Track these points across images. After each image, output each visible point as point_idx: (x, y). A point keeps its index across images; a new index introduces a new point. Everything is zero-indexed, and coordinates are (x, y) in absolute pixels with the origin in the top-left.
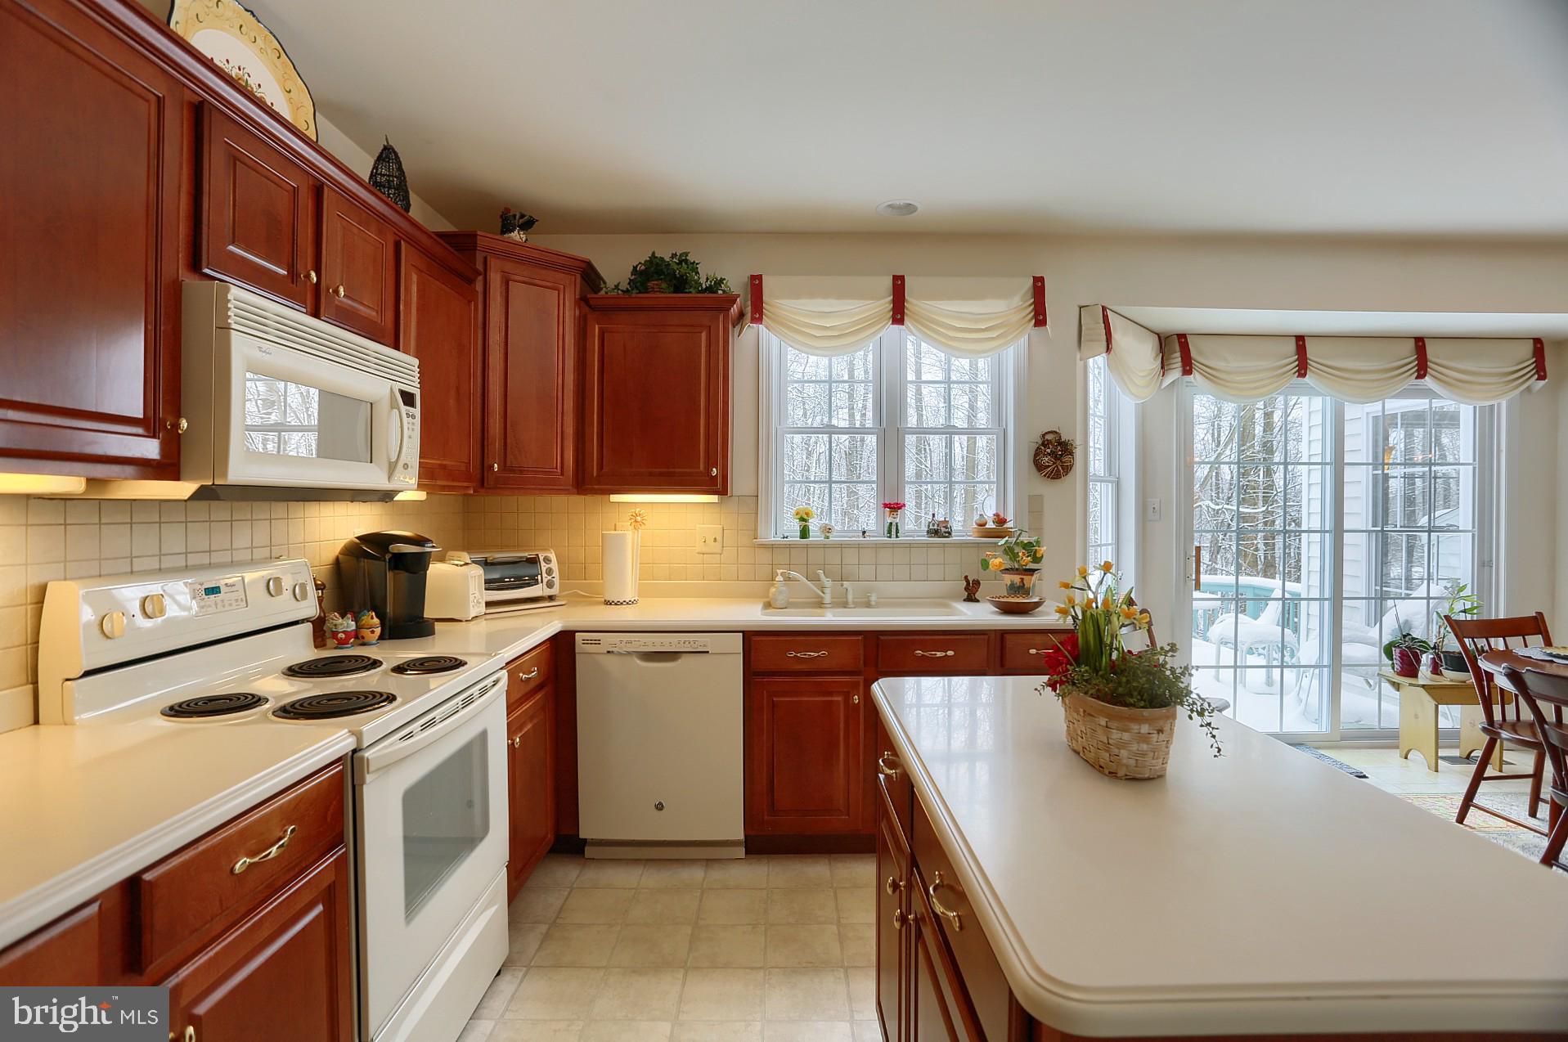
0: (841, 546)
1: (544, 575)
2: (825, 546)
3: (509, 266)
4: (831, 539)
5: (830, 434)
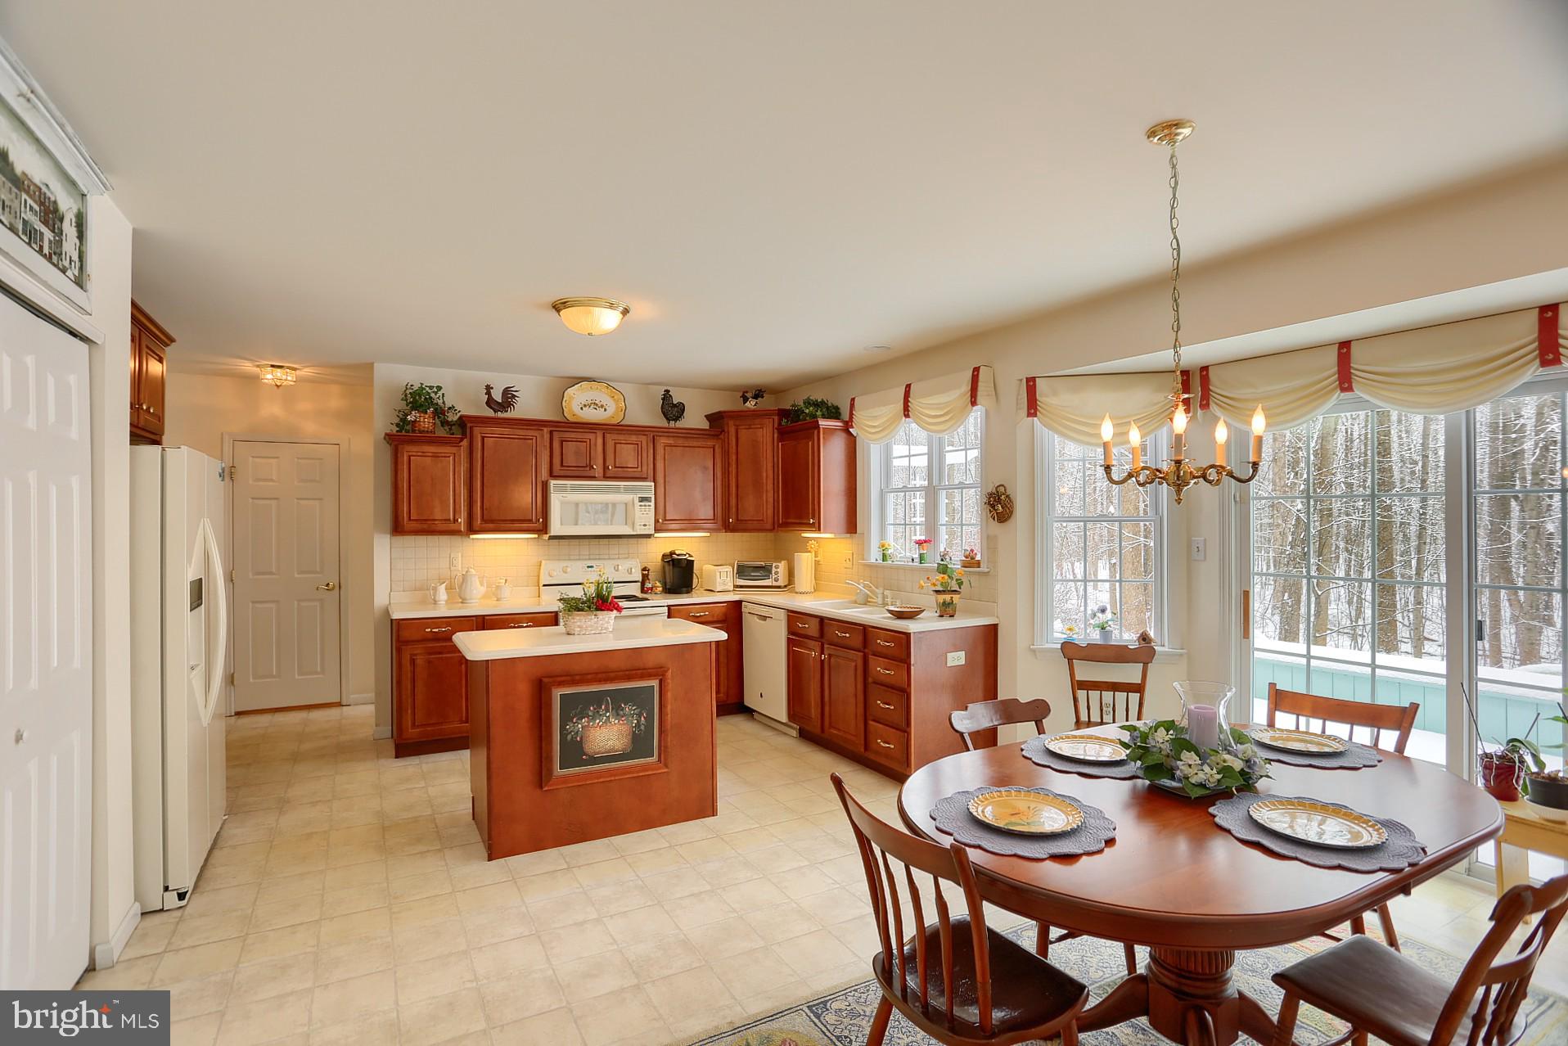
0: (897, 568)
1: (773, 575)
2: (890, 566)
3: (738, 423)
4: (894, 562)
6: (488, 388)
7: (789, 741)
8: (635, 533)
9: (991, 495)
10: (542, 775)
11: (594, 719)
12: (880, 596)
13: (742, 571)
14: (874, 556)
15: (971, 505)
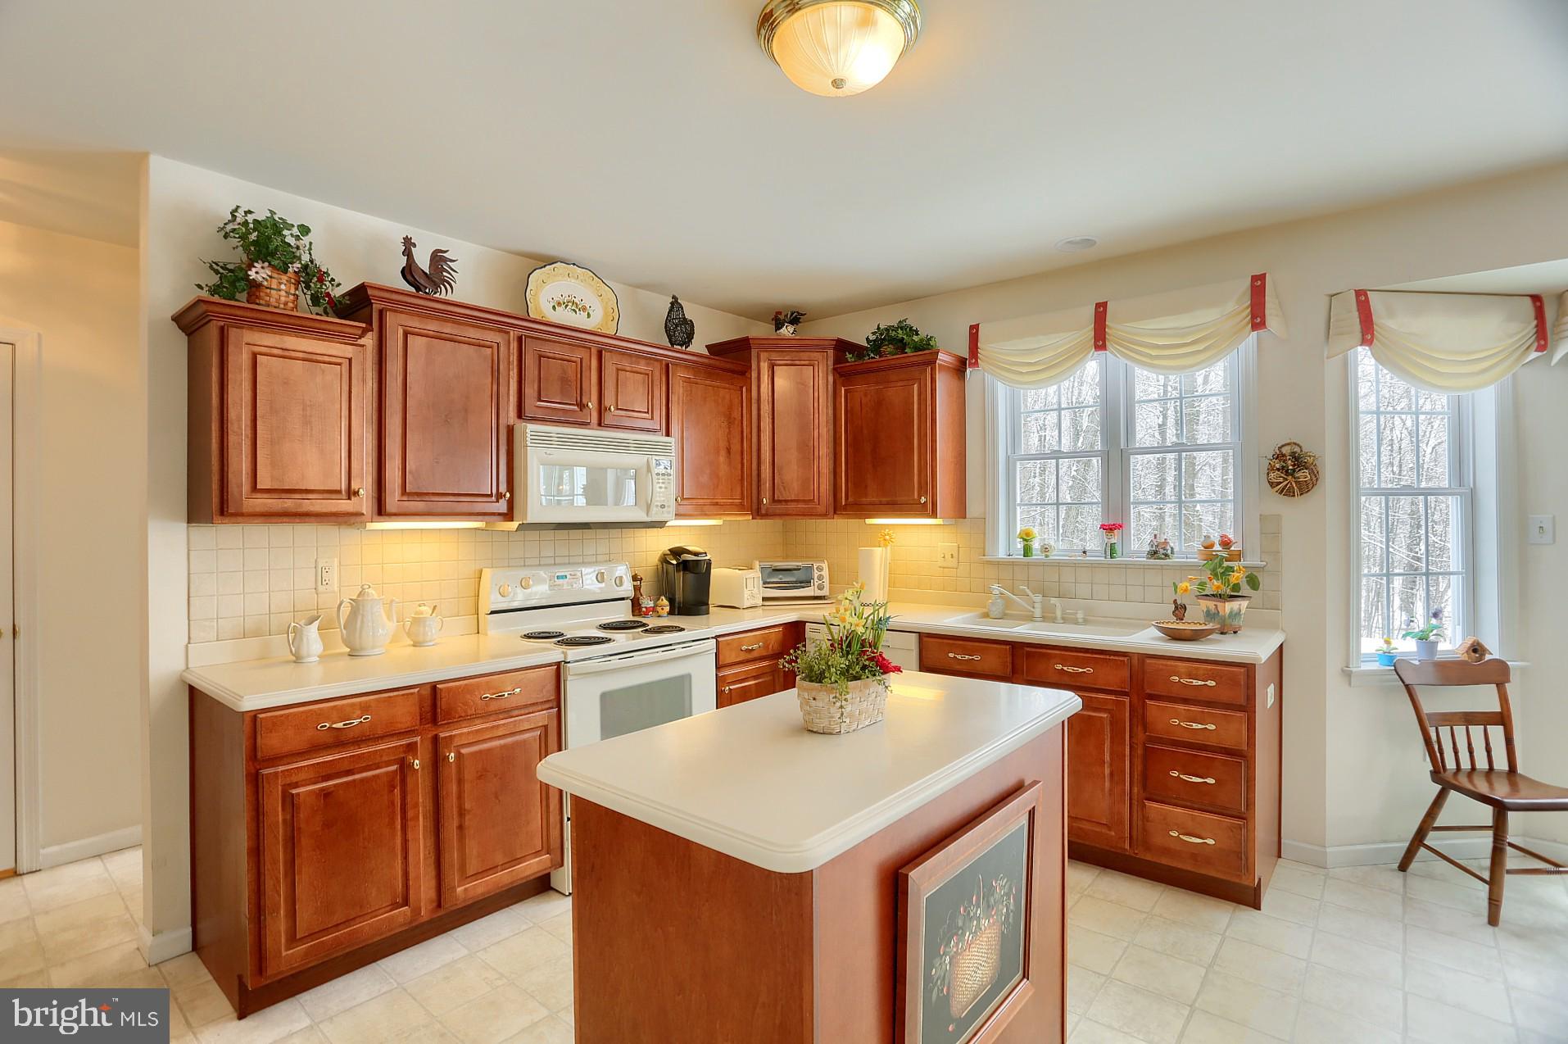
0: (1059, 565)
1: (816, 580)
2: (1044, 565)
3: (774, 356)
4: (1051, 557)
5: (1057, 459)
6: (408, 243)
8: (649, 519)
11: (964, 930)
13: (769, 577)
14: (1004, 552)
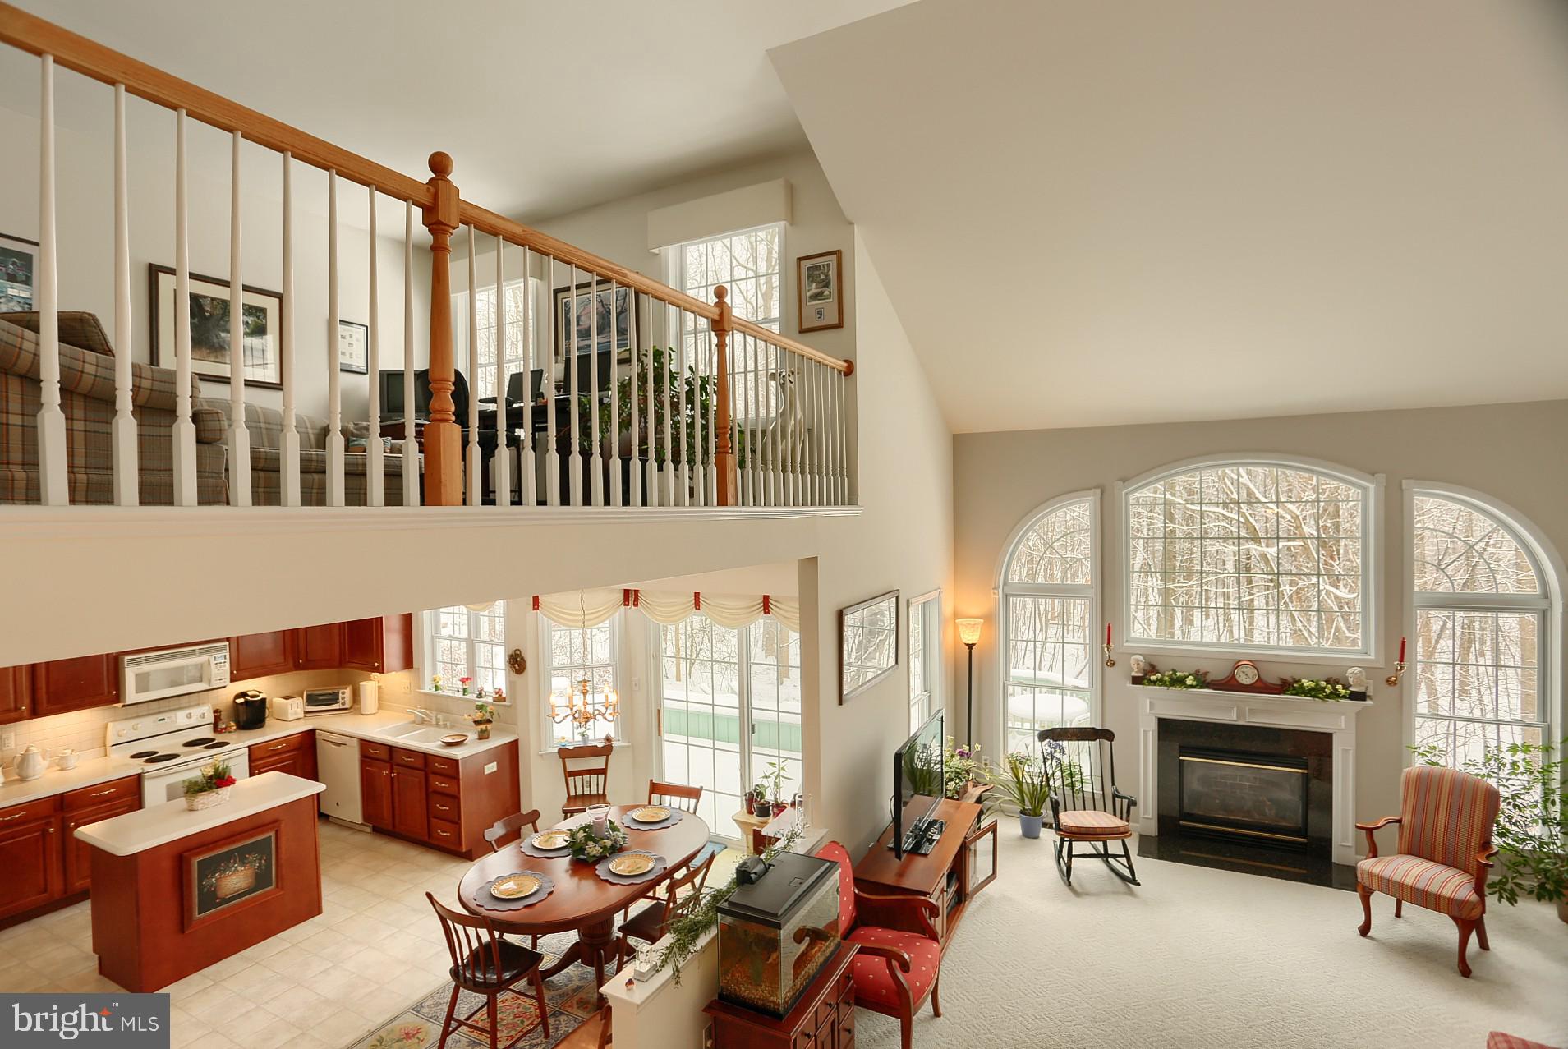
0: (446, 697)
1: (340, 699)
2: (441, 696)
7: (365, 838)
8: (211, 688)
9: (512, 656)
10: (183, 919)
11: (225, 871)
12: (434, 719)
13: (312, 700)
14: (428, 688)
15: (500, 658)
